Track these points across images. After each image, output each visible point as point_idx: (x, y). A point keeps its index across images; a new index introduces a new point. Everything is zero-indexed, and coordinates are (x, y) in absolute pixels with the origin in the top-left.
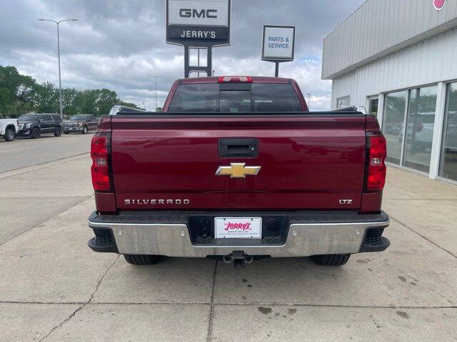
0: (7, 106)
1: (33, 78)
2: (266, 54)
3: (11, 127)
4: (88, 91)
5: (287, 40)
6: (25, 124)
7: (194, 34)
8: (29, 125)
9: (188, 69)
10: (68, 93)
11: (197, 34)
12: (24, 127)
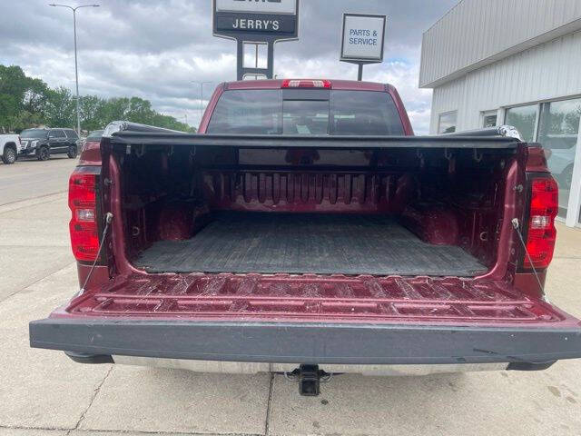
0: (10, 118)
1: (44, 81)
2: (346, 53)
3: (10, 146)
4: (114, 100)
5: (375, 34)
6: (30, 142)
7: (250, 24)
8: (34, 144)
9: (242, 70)
10: (88, 102)
11: (254, 24)
12: (29, 146)
